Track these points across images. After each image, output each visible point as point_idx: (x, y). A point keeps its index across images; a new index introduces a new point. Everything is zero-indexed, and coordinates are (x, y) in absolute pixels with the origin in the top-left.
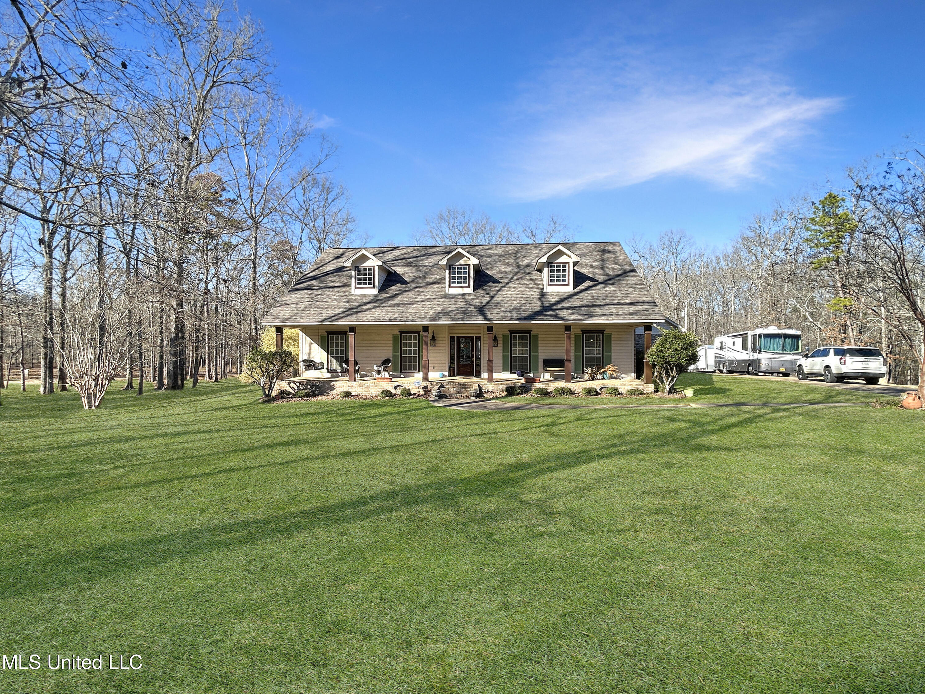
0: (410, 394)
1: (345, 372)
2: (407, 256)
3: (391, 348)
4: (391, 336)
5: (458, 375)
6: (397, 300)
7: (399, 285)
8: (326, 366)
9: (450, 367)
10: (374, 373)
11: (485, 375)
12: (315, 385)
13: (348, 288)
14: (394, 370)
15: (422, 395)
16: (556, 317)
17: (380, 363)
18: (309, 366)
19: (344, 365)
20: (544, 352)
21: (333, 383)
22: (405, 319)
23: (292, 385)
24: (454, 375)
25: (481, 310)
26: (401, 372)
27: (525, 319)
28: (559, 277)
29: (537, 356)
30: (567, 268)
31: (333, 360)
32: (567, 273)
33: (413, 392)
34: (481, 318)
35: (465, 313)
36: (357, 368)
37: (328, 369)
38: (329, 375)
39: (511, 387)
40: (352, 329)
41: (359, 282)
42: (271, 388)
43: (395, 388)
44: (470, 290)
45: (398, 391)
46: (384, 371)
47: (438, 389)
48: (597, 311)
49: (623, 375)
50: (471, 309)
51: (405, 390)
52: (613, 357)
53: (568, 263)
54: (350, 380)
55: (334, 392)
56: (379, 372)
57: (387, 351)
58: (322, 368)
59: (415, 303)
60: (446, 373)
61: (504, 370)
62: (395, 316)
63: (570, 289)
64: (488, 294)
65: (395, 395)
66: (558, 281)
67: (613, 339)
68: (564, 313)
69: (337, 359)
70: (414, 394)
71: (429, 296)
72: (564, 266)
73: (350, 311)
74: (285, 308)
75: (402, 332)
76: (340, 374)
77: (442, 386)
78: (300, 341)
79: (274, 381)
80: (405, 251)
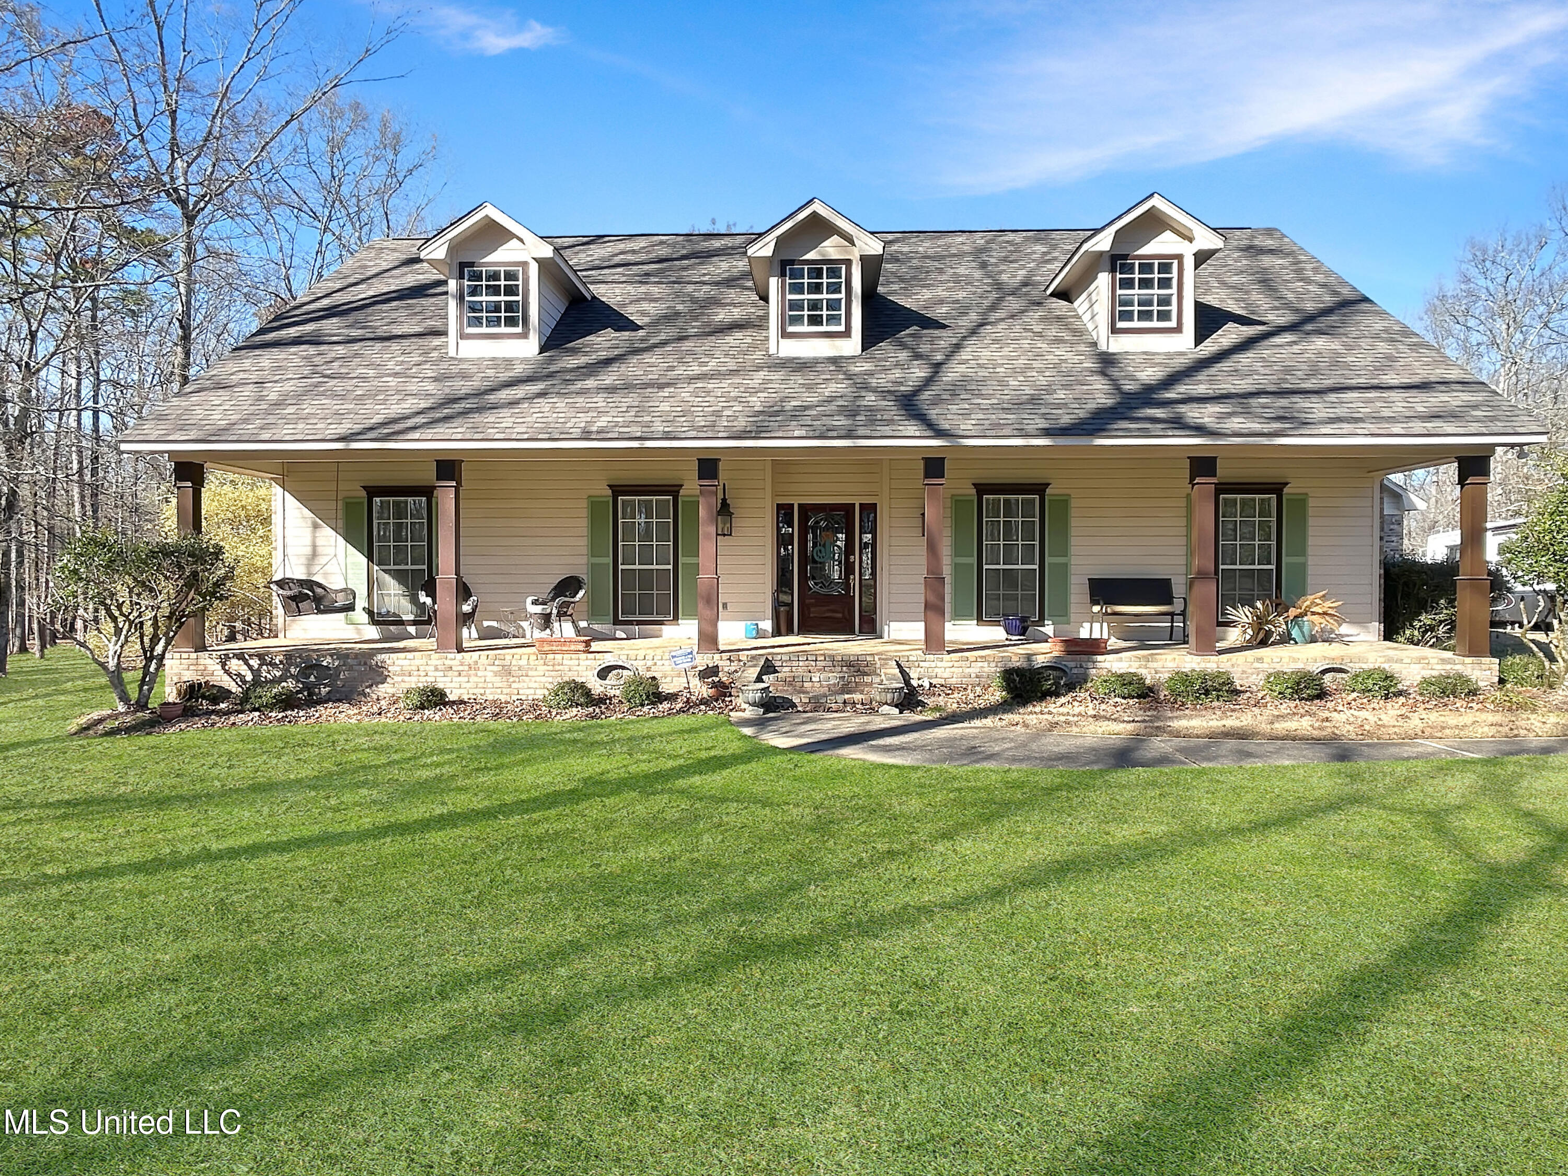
0: (657, 697)
1: (425, 619)
2: (630, 258)
3: (584, 542)
4: (584, 504)
5: (803, 630)
7: (609, 333)
8: (361, 602)
9: (777, 605)
10: (525, 624)
12: (318, 666)
13: (437, 341)
14: (594, 614)
15: (703, 702)
17: (546, 591)
18: (297, 599)
19: (423, 598)
20: (1089, 555)
21: (380, 657)
22: (637, 431)
23: (235, 665)
24: (790, 631)
25: (909, 405)
26: (616, 622)
27: (1065, 431)
28: (1150, 303)
29: (1064, 570)
30: (1175, 274)
31: (387, 578)
32: (1174, 290)
33: (667, 687)
34: (912, 428)
35: (852, 412)
36: (466, 608)
37: (370, 613)
38: (372, 632)
39: (1018, 671)
40: (449, 465)
41: (473, 316)
42: (148, 680)
43: (603, 673)
44: (852, 346)
45: (612, 687)
46: (559, 615)
47: (759, 679)
48: (1309, 408)
49: (1345, 629)
50: (870, 399)
51: (638, 681)
52: (1310, 570)
53: (1180, 257)
54: (441, 647)
55: (384, 690)
56: (546, 621)
57: (571, 552)
58: (350, 608)
59: (668, 385)
60: (767, 625)
61: (958, 614)
62: (602, 422)
63: (1184, 345)
64: (917, 356)
65: (602, 700)
66: (1145, 315)
67: (1310, 512)
68: (1199, 416)
69: (400, 576)
70: (672, 697)
71: (713, 364)
72: (1165, 268)
73: (444, 409)
74: (215, 398)
75: (617, 490)
76: (412, 629)
77: (769, 668)
78: (277, 519)
79: (159, 649)
80: (621, 246)
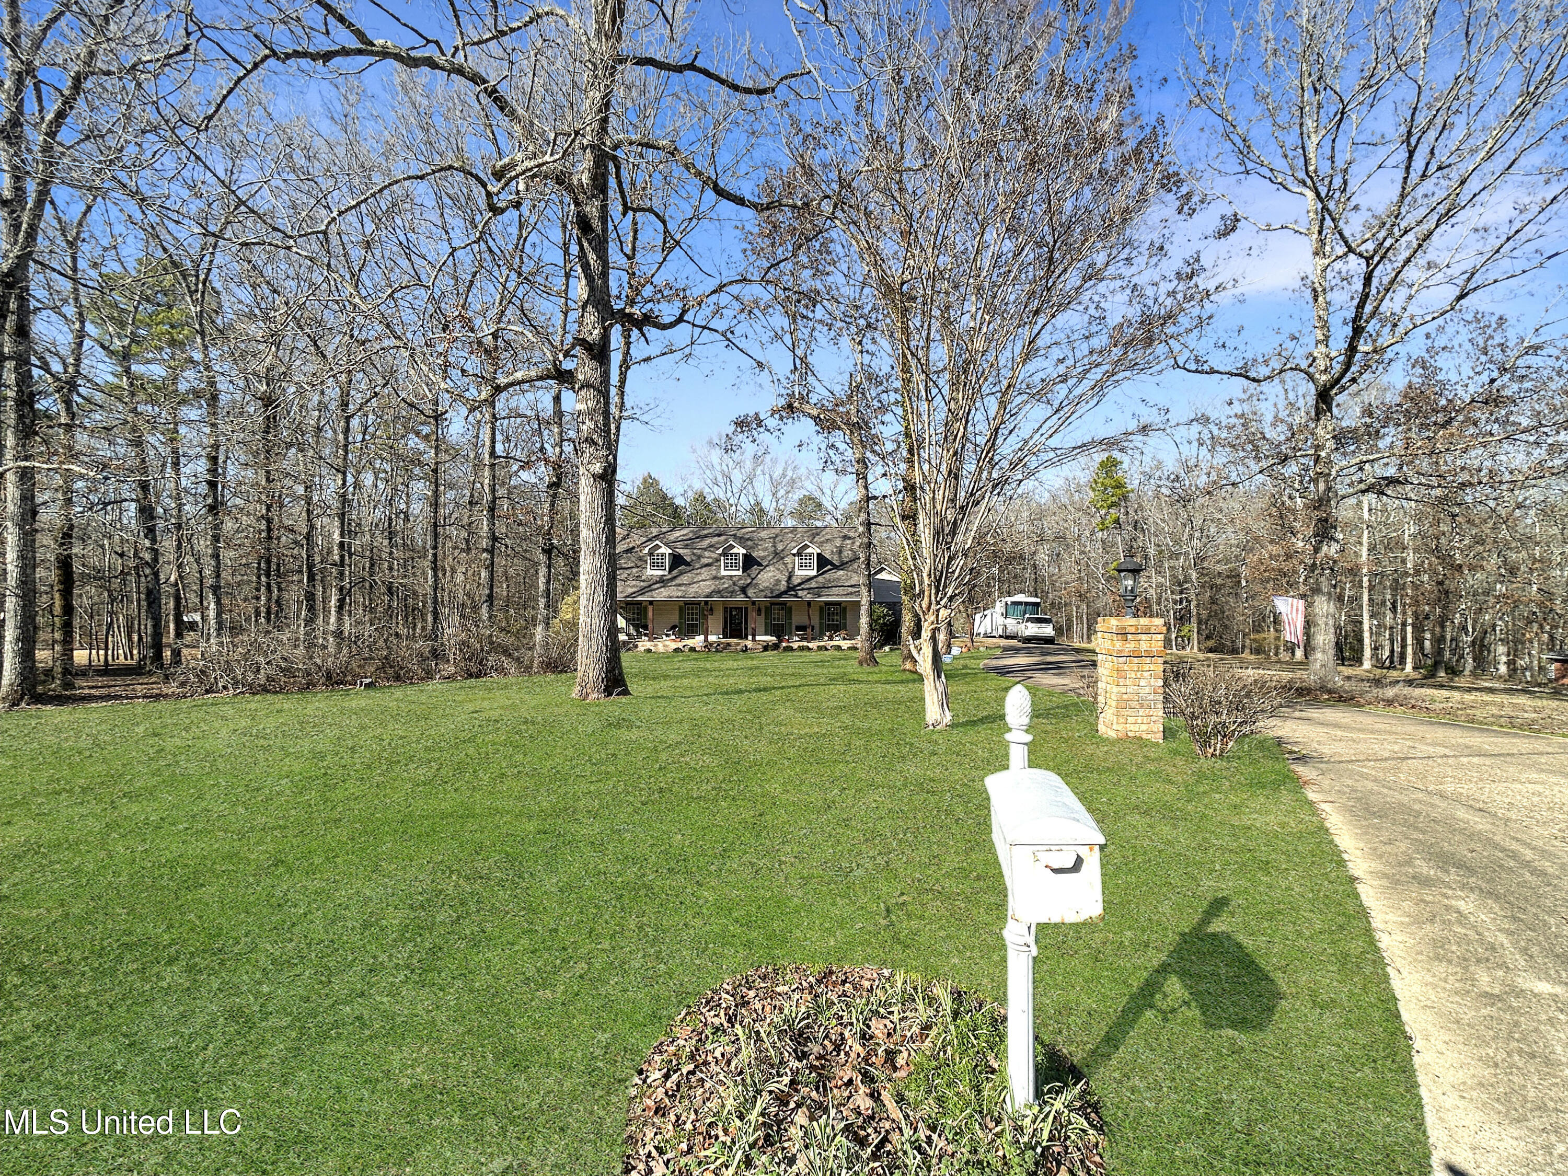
0: (695, 651)
1: (644, 635)
4: (677, 609)
5: (730, 638)
6: (678, 581)
7: (683, 567)
9: (724, 631)
11: (750, 637)
15: (704, 652)
16: (796, 596)
19: (641, 630)
20: (797, 619)
21: (637, 643)
22: (686, 596)
24: (727, 638)
25: (744, 590)
27: (777, 597)
28: (807, 563)
29: (791, 623)
33: (697, 649)
35: (732, 592)
39: (768, 645)
40: (651, 603)
41: (653, 565)
43: (683, 646)
44: (740, 573)
45: (685, 649)
48: (825, 591)
50: (737, 588)
51: (690, 648)
54: (649, 641)
55: (638, 649)
57: (675, 619)
60: (721, 636)
61: (766, 634)
63: (814, 573)
64: (750, 575)
65: (683, 652)
66: (806, 566)
68: (800, 593)
70: (698, 651)
71: (704, 577)
73: (648, 589)
77: (718, 645)
